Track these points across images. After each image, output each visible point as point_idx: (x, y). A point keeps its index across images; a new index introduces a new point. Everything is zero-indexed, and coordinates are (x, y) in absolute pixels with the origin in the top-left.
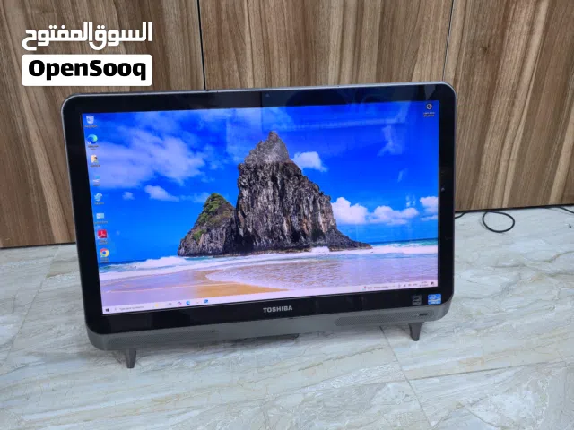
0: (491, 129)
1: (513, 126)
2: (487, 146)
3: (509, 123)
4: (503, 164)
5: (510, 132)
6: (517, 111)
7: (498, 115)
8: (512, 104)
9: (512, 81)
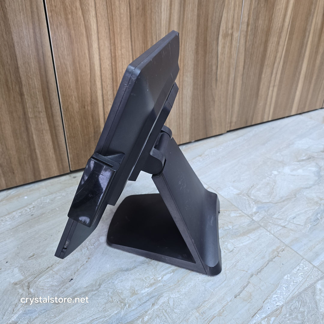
0: (266, 63)
1: (278, 60)
2: (263, 76)
3: (276, 57)
4: (271, 89)
5: (276, 65)
6: (280, 48)
7: (270, 52)
8: (278, 43)
9: (279, 25)
